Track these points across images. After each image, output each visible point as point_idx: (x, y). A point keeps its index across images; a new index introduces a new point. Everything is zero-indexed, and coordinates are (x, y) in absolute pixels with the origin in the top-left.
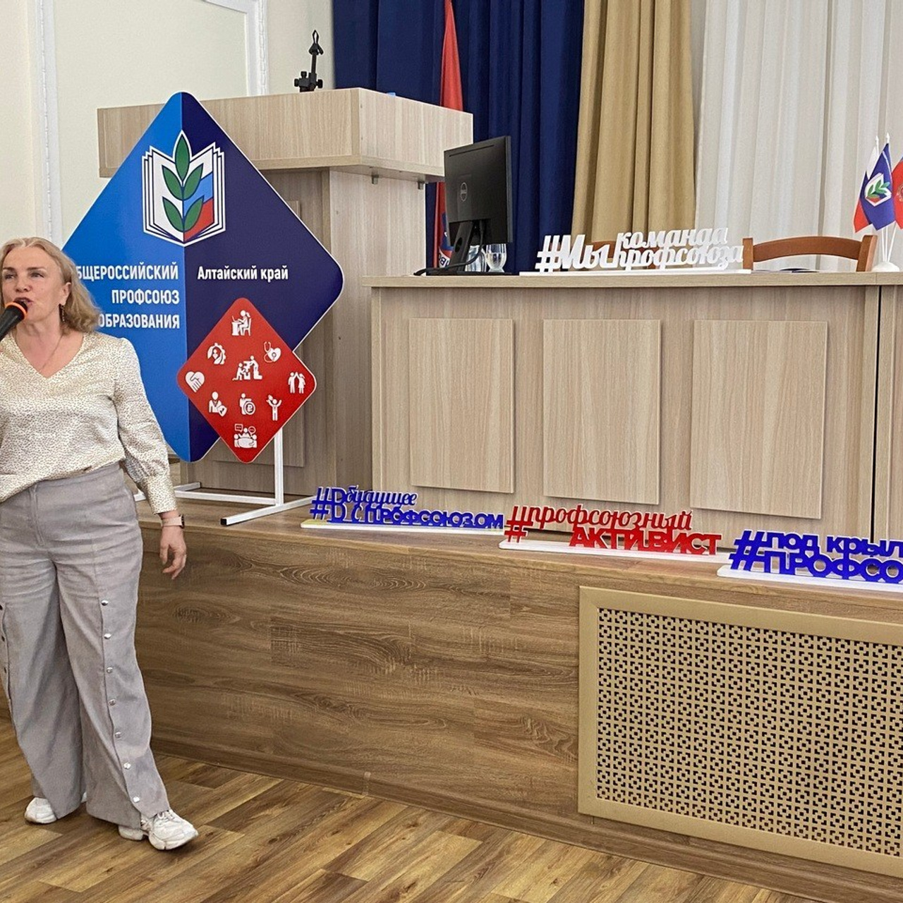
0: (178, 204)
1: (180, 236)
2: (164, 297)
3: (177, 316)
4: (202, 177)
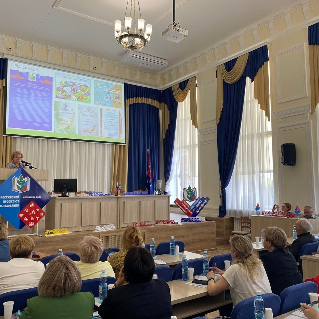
0: (20, 186)
1: (20, 191)
2: (16, 201)
3: (18, 205)
4: (25, 181)
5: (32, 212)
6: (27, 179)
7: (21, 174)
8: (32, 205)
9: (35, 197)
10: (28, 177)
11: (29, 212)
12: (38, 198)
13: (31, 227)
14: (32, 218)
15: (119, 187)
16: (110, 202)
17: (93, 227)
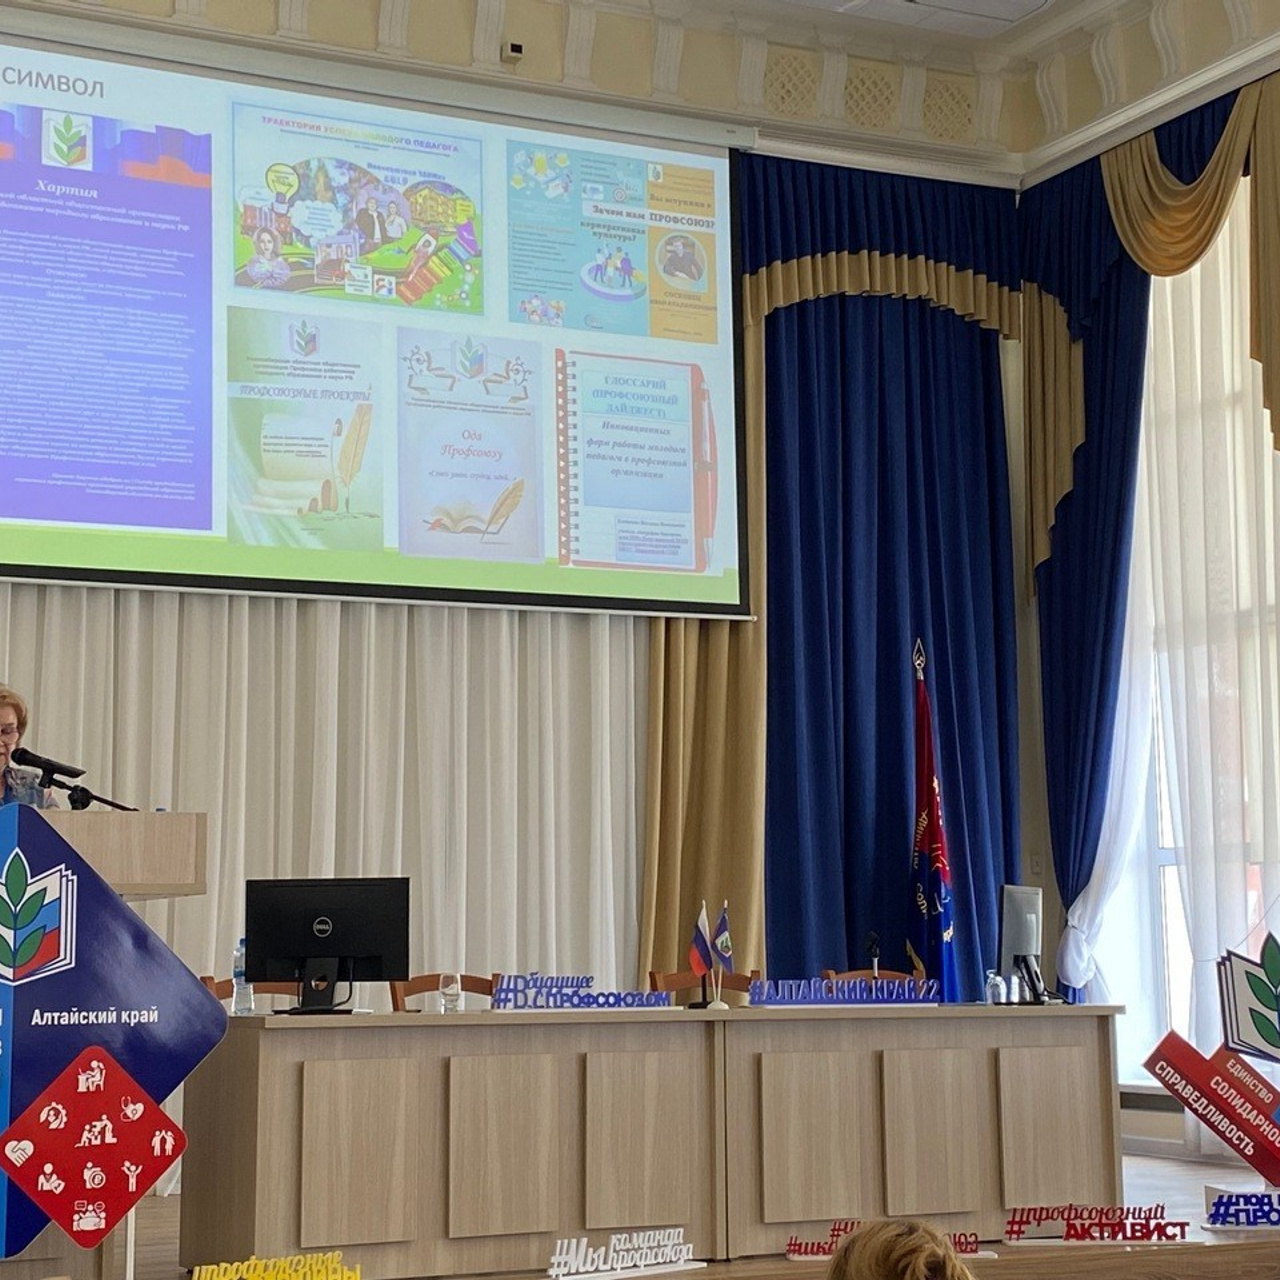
0: (8, 934)
1: (8, 973)
4: (45, 903)
5: (96, 1130)
6: (56, 884)
7: (17, 850)
8: (91, 1080)
9: (112, 1018)
10: (63, 866)
11: (74, 1128)
12: (133, 1022)
13: (87, 1238)
14: (93, 1177)
15: (719, 942)
16: (652, 1060)
17: (534, 1246)
